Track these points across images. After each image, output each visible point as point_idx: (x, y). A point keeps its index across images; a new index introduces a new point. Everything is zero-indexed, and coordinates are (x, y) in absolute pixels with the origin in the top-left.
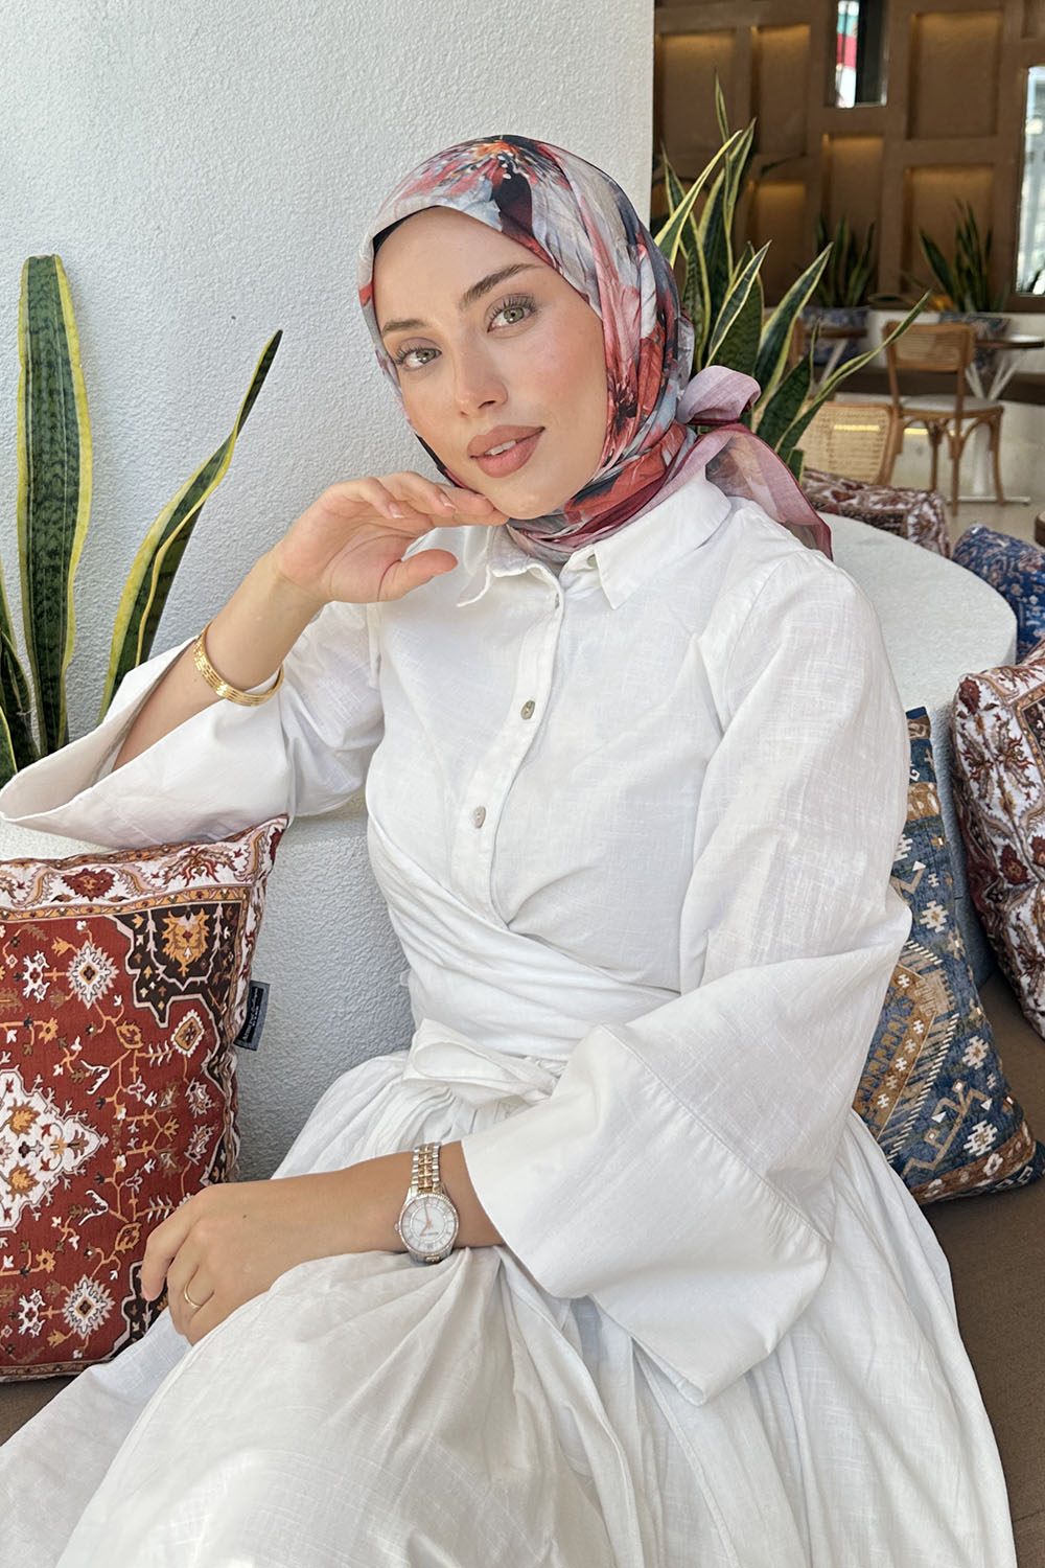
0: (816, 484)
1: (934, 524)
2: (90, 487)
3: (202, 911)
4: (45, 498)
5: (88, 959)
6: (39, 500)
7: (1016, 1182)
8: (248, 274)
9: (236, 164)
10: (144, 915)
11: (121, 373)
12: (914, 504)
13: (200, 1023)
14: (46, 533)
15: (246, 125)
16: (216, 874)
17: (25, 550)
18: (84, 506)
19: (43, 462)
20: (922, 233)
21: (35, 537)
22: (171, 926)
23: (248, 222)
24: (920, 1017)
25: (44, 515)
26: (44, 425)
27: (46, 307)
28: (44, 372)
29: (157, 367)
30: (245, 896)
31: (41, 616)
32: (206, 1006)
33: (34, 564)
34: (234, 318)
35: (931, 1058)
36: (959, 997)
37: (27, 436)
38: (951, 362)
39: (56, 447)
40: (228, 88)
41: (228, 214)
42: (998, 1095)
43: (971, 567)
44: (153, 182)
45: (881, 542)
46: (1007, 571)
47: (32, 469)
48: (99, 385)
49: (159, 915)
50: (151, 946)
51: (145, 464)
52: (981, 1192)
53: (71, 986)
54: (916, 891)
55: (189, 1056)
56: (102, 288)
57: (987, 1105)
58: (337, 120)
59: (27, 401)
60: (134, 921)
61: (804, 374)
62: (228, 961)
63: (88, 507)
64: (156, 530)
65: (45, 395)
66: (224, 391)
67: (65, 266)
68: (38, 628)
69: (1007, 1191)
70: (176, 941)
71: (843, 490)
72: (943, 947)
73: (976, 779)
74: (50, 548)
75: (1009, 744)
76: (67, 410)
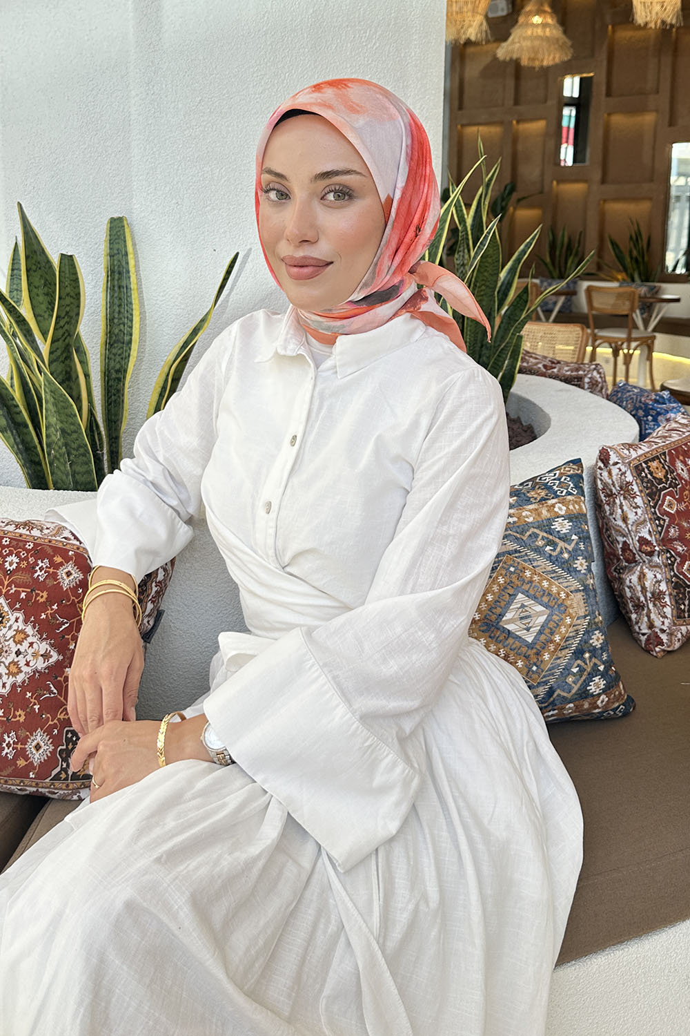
0: (534, 361)
1: (599, 383)
2: (138, 337)
4: (115, 342)
6: (111, 343)
7: (615, 712)
8: (222, 227)
11: (156, 278)
12: (588, 371)
14: (114, 360)
17: (102, 368)
18: (134, 346)
19: (114, 323)
20: (610, 237)
21: (109, 362)
24: (570, 615)
25: (114, 351)
26: (115, 304)
27: (119, 243)
28: (117, 276)
31: (110, 404)
33: (106, 376)
34: (215, 250)
35: (574, 637)
36: (591, 608)
37: (107, 309)
38: (624, 309)
39: (121, 316)
42: (608, 665)
43: (617, 403)
45: (569, 390)
46: (636, 403)
47: (108, 327)
57: (601, 668)
59: (107, 291)
61: (525, 295)
63: (136, 348)
64: (172, 356)
65: (116, 288)
66: (209, 289)
67: (129, 222)
71: (550, 364)
72: (585, 580)
73: (608, 504)
74: (116, 368)
75: (626, 484)
76: (127, 296)
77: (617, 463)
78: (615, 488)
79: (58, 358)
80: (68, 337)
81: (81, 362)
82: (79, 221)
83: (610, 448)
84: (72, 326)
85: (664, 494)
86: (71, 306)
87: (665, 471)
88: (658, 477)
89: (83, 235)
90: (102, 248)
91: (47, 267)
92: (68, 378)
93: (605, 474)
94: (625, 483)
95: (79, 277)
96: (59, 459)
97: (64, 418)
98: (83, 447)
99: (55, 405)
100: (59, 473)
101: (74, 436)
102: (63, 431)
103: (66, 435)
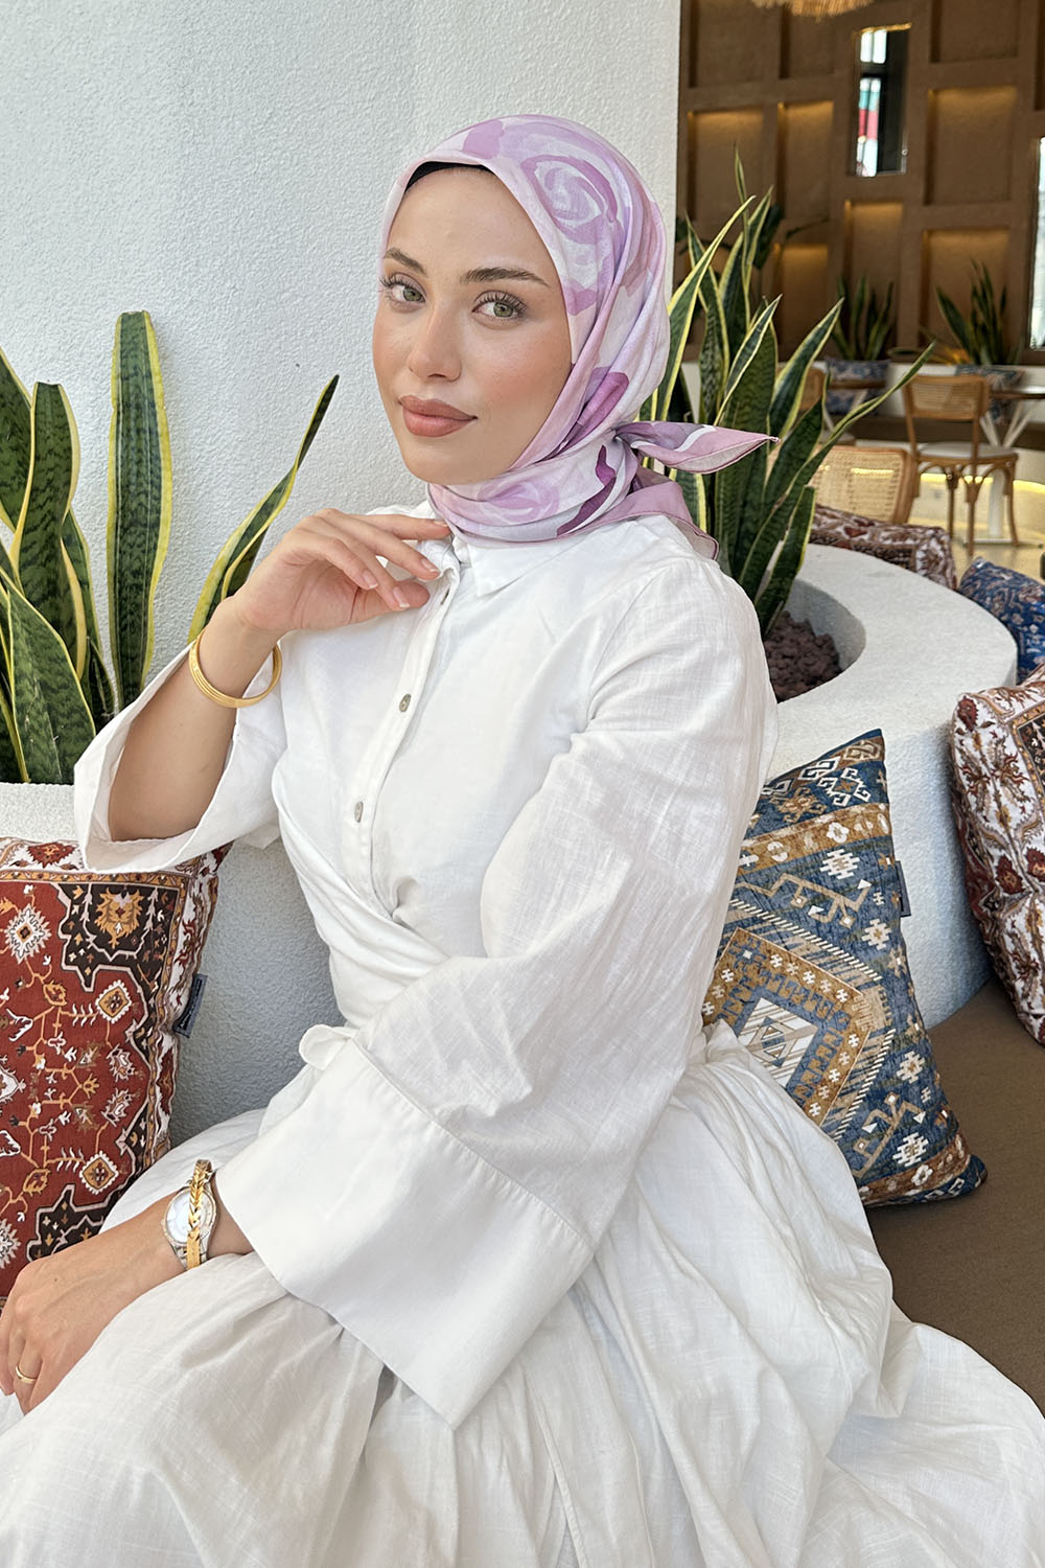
2: (169, 514)
3: (138, 892)
4: (131, 525)
5: (27, 920)
6: (125, 526)
7: (946, 1193)
8: (310, 327)
9: (302, 231)
10: (84, 887)
11: (199, 414)
13: (128, 994)
14: (131, 555)
15: (311, 197)
17: (112, 570)
18: (164, 531)
19: (130, 492)
21: (121, 558)
22: (107, 901)
23: (311, 282)
24: (857, 1031)
25: (130, 539)
26: (132, 460)
27: (136, 357)
28: (133, 413)
29: (230, 409)
30: (182, 885)
31: (125, 628)
32: (133, 979)
33: (120, 582)
34: (298, 365)
35: (865, 1071)
36: (897, 1013)
37: (117, 469)
39: (142, 479)
40: (297, 164)
41: (295, 275)
42: (932, 1110)
43: (976, 599)
44: (231, 247)
45: (891, 575)
46: (1008, 602)
47: (120, 498)
48: (180, 424)
49: (96, 890)
50: (85, 916)
51: (218, 494)
52: (911, 1200)
54: (860, 908)
55: (113, 1022)
56: (185, 339)
57: (920, 1118)
59: (117, 439)
60: (74, 892)
61: (817, 418)
62: (160, 943)
63: (169, 530)
64: (226, 552)
65: (133, 433)
66: (289, 430)
67: (153, 321)
68: (121, 640)
69: (936, 1201)
70: (108, 915)
72: (884, 964)
73: (974, 793)
74: (134, 568)
75: (1005, 760)
76: (151, 446)
77: (989, 724)
78: (987, 766)
79: (35, 558)
80: (52, 523)
81: (73, 561)
82: (70, 319)
83: (976, 697)
84: (58, 503)
86: (57, 469)
89: (76, 341)
90: (109, 366)
91: (16, 403)
92: (50, 594)
93: (969, 741)
94: (1003, 757)
95: (70, 420)
96: (37, 732)
97: (45, 664)
98: (76, 712)
99: (29, 642)
100: (39, 754)
101: (63, 694)
102: (44, 685)
103: (49, 692)
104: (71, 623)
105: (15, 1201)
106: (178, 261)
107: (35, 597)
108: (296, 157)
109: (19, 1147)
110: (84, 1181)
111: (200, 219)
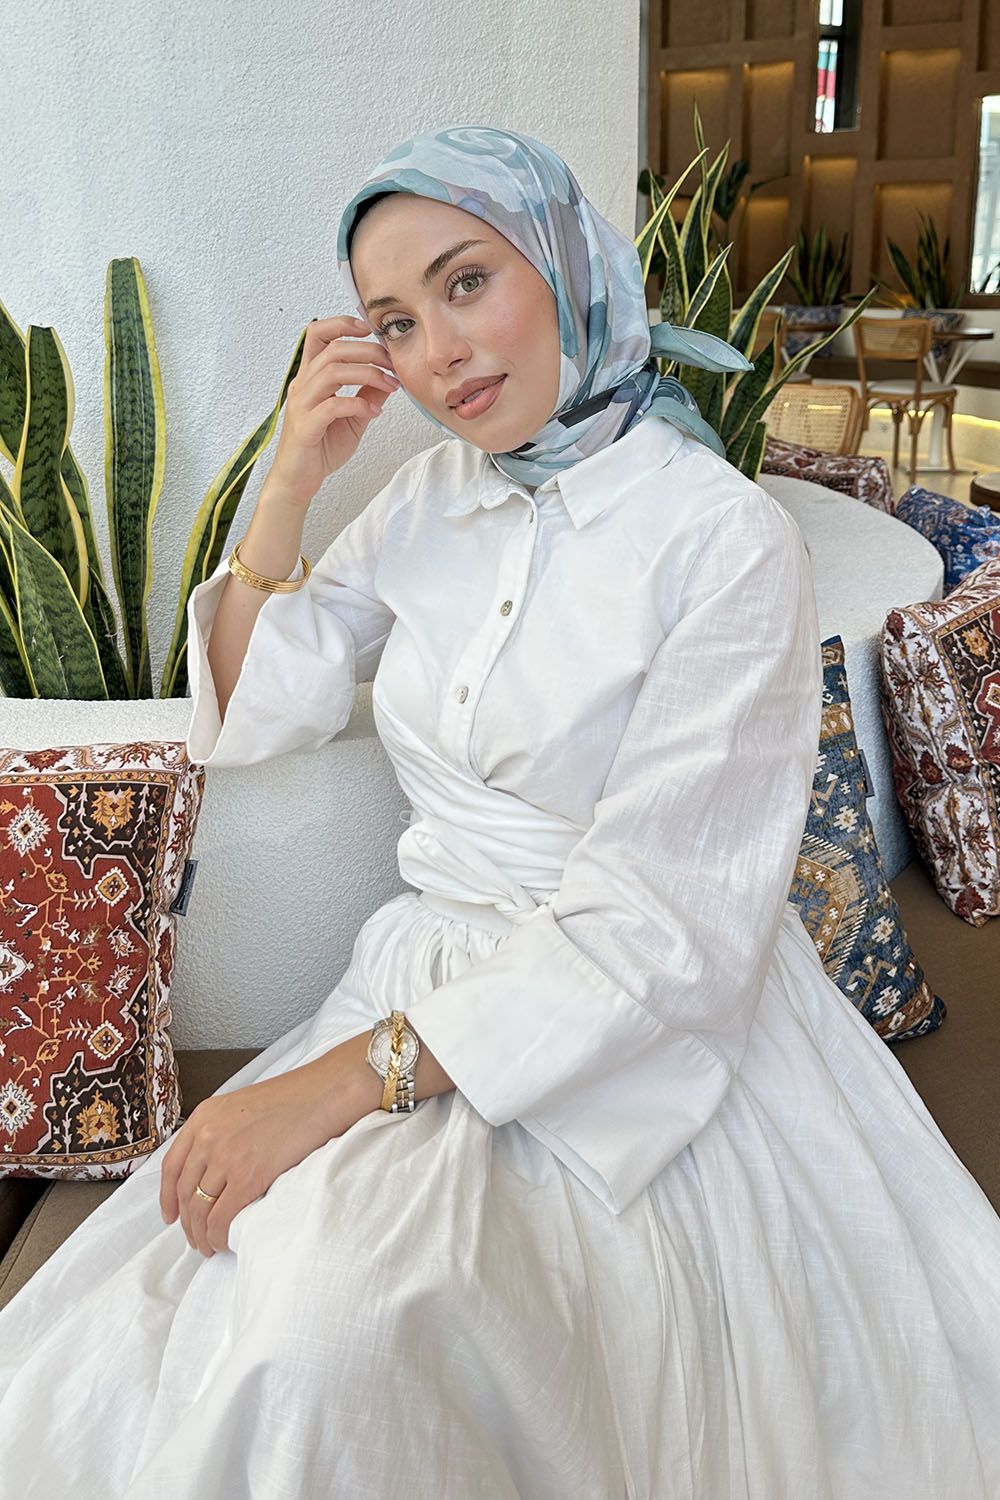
1: (881, 486)
2: (164, 451)
3: (130, 788)
4: (127, 460)
5: (27, 818)
6: (122, 461)
8: (292, 273)
9: (281, 180)
10: (79, 787)
11: (189, 355)
12: (864, 469)
13: (124, 879)
14: (129, 488)
15: (289, 147)
16: (148, 761)
17: (111, 502)
18: (159, 466)
19: (125, 430)
21: (119, 491)
22: (101, 798)
25: (127, 474)
26: (126, 399)
27: (127, 301)
28: (125, 355)
29: (218, 351)
30: (172, 781)
31: (125, 556)
32: (130, 866)
33: (119, 514)
34: (281, 310)
36: (868, 885)
37: (112, 408)
39: (136, 418)
40: (275, 116)
44: (214, 196)
46: (937, 524)
47: (116, 436)
48: (171, 366)
49: (92, 789)
50: (82, 812)
51: (210, 432)
53: (9, 839)
55: (112, 905)
56: (173, 285)
57: (892, 972)
58: (366, 141)
59: (111, 379)
60: (70, 791)
62: (153, 832)
63: (163, 466)
64: (215, 484)
65: (126, 374)
66: (274, 371)
67: (142, 267)
68: (123, 567)
70: (103, 810)
71: (805, 457)
72: (855, 844)
73: (901, 696)
74: (132, 501)
75: (928, 667)
76: (144, 386)
77: (915, 635)
78: (912, 672)
79: (36, 491)
80: (50, 458)
81: (74, 494)
82: (64, 265)
83: (904, 611)
85: (986, 679)
86: (53, 408)
87: (987, 644)
88: (977, 654)
89: (70, 287)
90: (102, 310)
91: (12, 345)
92: (51, 525)
93: (896, 651)
94: (926, 664)
95: (63, 363)
96: (44, 652)
97: (47, 590)
98: (80, 633)
99: (32, 570)
100: (46, 672)
101: (66, 617)
102: (47, 609)
103: (53, 615)
104: (73, 552)
105: (30, 1069)
106: (164, 209)
107: (37, 528)
108: (274, 109)
109: (31, 1021)
110: (92, 1048)
111: (184, 169)
